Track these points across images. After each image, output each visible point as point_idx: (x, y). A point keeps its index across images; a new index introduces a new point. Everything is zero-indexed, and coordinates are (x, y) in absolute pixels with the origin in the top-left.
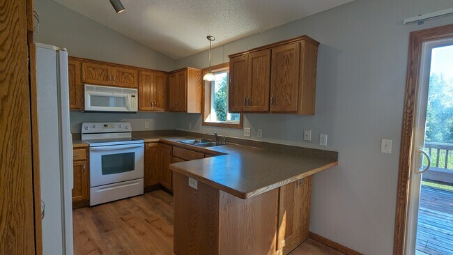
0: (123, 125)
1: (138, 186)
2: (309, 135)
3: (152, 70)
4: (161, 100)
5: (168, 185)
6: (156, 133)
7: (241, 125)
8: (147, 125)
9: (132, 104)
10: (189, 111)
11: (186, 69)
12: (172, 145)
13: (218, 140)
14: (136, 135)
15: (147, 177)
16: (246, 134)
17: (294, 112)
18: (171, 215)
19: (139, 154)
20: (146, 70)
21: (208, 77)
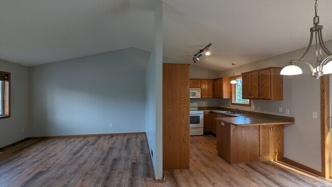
0: (195, 104)
1: (201, 131)
2: (281, 110)
3: (206, 79)
4: (211, 93)
5: (214, 132)
6: (209, 108)
7: (250, 105)
8: (204, 104)
9: (198, 95)
10: (224, 98)
11: (222, 78)
12: (216, 113)
13: (239, 112)
14: (200, 109)
15: (205, 128)
16: (252, 109)
17: (269, 99)
18: (216, 143)
19: (202, 117)
20: (204, 79)
21: (233, 82)
